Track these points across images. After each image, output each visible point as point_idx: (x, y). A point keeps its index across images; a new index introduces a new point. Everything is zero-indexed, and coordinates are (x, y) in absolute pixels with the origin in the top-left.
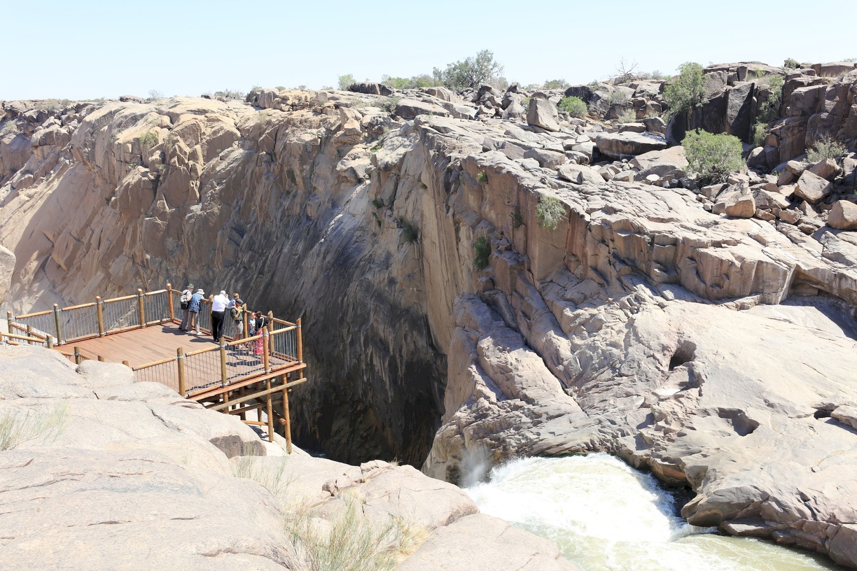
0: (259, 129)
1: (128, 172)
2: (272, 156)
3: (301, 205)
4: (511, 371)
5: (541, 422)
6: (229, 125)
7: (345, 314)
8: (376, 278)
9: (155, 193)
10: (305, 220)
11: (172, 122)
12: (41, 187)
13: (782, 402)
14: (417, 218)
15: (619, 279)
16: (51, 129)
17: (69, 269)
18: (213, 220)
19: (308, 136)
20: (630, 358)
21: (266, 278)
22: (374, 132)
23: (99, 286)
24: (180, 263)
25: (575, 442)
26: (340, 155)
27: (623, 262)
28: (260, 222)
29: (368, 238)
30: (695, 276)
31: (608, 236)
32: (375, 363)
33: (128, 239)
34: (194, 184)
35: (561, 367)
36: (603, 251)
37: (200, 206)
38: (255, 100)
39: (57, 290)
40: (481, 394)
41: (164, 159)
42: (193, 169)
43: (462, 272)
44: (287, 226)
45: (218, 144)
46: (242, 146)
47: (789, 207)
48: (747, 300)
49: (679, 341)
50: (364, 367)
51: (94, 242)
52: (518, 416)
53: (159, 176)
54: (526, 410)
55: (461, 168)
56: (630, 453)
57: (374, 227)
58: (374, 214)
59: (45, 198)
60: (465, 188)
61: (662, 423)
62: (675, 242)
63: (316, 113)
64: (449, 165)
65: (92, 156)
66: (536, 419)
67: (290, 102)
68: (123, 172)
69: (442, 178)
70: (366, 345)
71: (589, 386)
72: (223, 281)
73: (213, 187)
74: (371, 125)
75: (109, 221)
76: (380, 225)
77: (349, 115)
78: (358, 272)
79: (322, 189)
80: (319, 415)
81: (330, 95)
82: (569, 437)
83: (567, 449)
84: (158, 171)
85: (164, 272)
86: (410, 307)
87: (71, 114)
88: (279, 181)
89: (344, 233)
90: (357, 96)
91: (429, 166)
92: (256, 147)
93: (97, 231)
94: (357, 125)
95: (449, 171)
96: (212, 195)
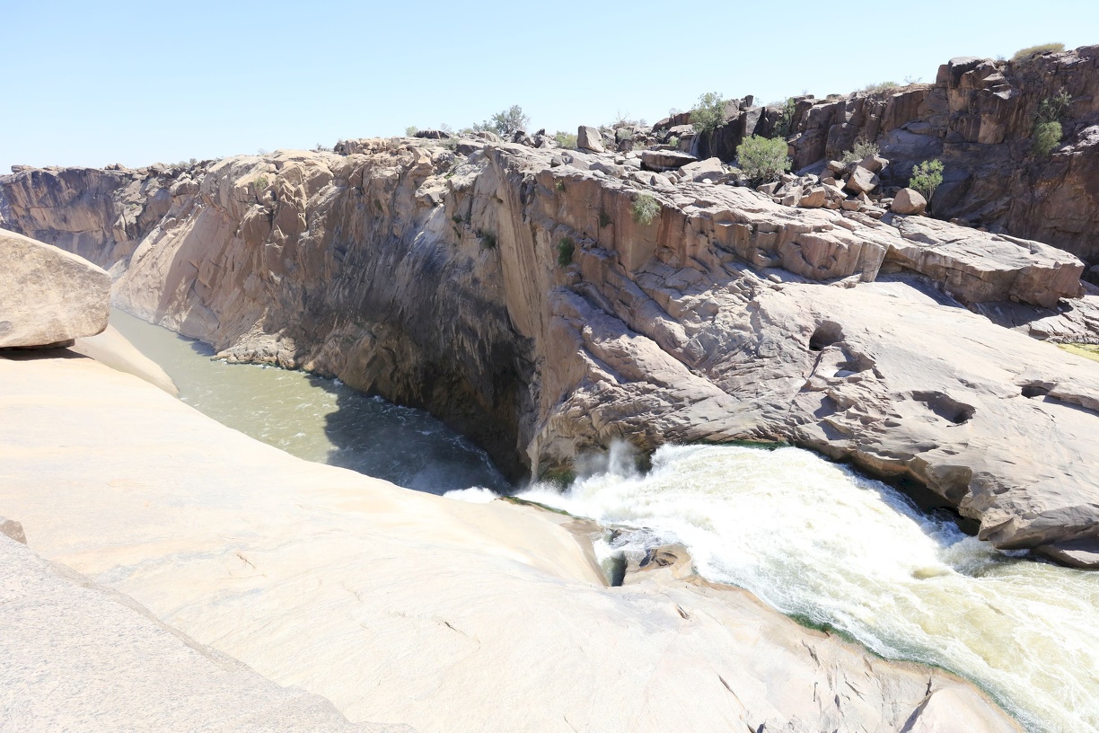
0: (348, 169)
1: (247, 209)
2: (361, 190)
3: (388, 227)
4: (628, 355)
5: (684, 406)
6: (323, 167)
7: (437, 309)
8: (461, 279)
9: (271, 225)
10: (393, 238)
11: (277, 168)
12: (183, 227)
13: (984, 382)
14: (494, 228)
15: (722, 266)
16: (184, 181)
17: (213, 288)
18: (319, 243)
19: (388, 173)
20: (767, 340)
21: (367, 286)
22: (443, 166)
23: (238, 299)
24: (298, 277)
25: (738, 428)
26: (417, 185)
27: (724, 250)
28: (357, 242)
29: (449, 248)
30: (802, 259)
31: (708, 226)
32: (465, 345)
33: (255, 262)
34: (302, 216)
35: (679, 350)
36: (703, 240)
37: (308, 233)
38: (341, 149)
39: (207, 304)
40: (599, 377)
41: (274, 197)
42: (299, 204)
43: (539, 270)
44: (379, 243)
45: (317, 183)
46: (336, 184)
47: (847, 198)
48: (853, 279)
49: (817, 321)
50: (456, 348)
51: (229, 267)
52: (654, 400)
53: (272, 211)
54: (661, 394)
55: (535, 182)
56: (824, 444)
57: (454, 238)
58: (455, 228)
59: (187, 235)
60: (540, 198)
61: (852, 410)
62: (777, 229)
63: (392, 154)
64: (524, 180)
65: (218, 200)
66: (677, 403)
67: (370, 147)
68: (244, 210)
69: (517, 191)
70: (457, 332)
71: (723, 368)
72: (333, 289)
73: (317, 217)
74: (439, 160)
75: (238, 249)
76: (460, 237)
77: (421, 153)
78: (444, 275)
79: (404, 213)
80: (421, 385)
81: (401, 141)
82: (728, 422)
83: (731, 436)
84: (271, 207)
85: (287, 285)
86: (492, 301)
87: (198, 169)
88: (369, 210)
89: (427, 246)
90: (424, 140)
91: (504, 183)
92: (348, 184)
93: (230, 257)
94: (428, 161)
95: (524, 185)
96: (317, 224)
